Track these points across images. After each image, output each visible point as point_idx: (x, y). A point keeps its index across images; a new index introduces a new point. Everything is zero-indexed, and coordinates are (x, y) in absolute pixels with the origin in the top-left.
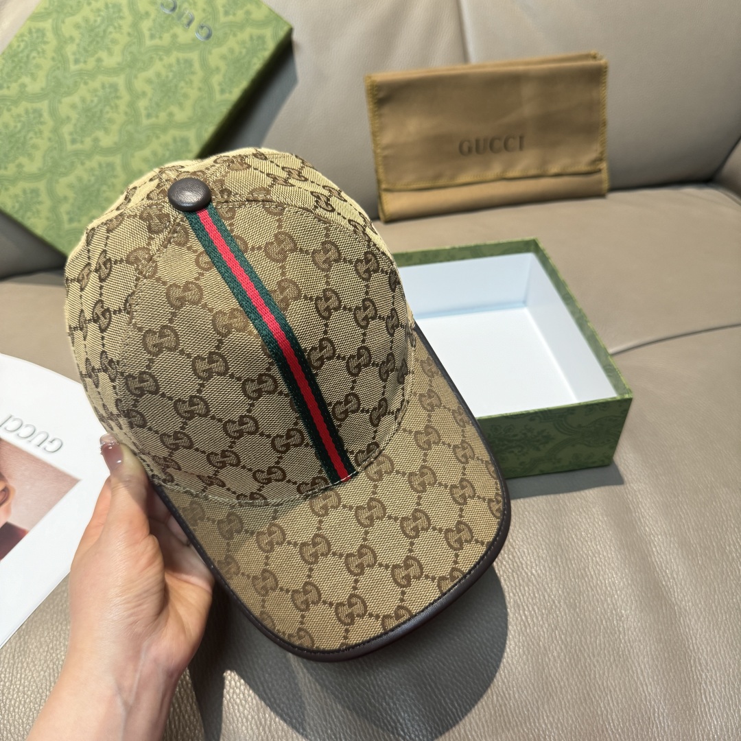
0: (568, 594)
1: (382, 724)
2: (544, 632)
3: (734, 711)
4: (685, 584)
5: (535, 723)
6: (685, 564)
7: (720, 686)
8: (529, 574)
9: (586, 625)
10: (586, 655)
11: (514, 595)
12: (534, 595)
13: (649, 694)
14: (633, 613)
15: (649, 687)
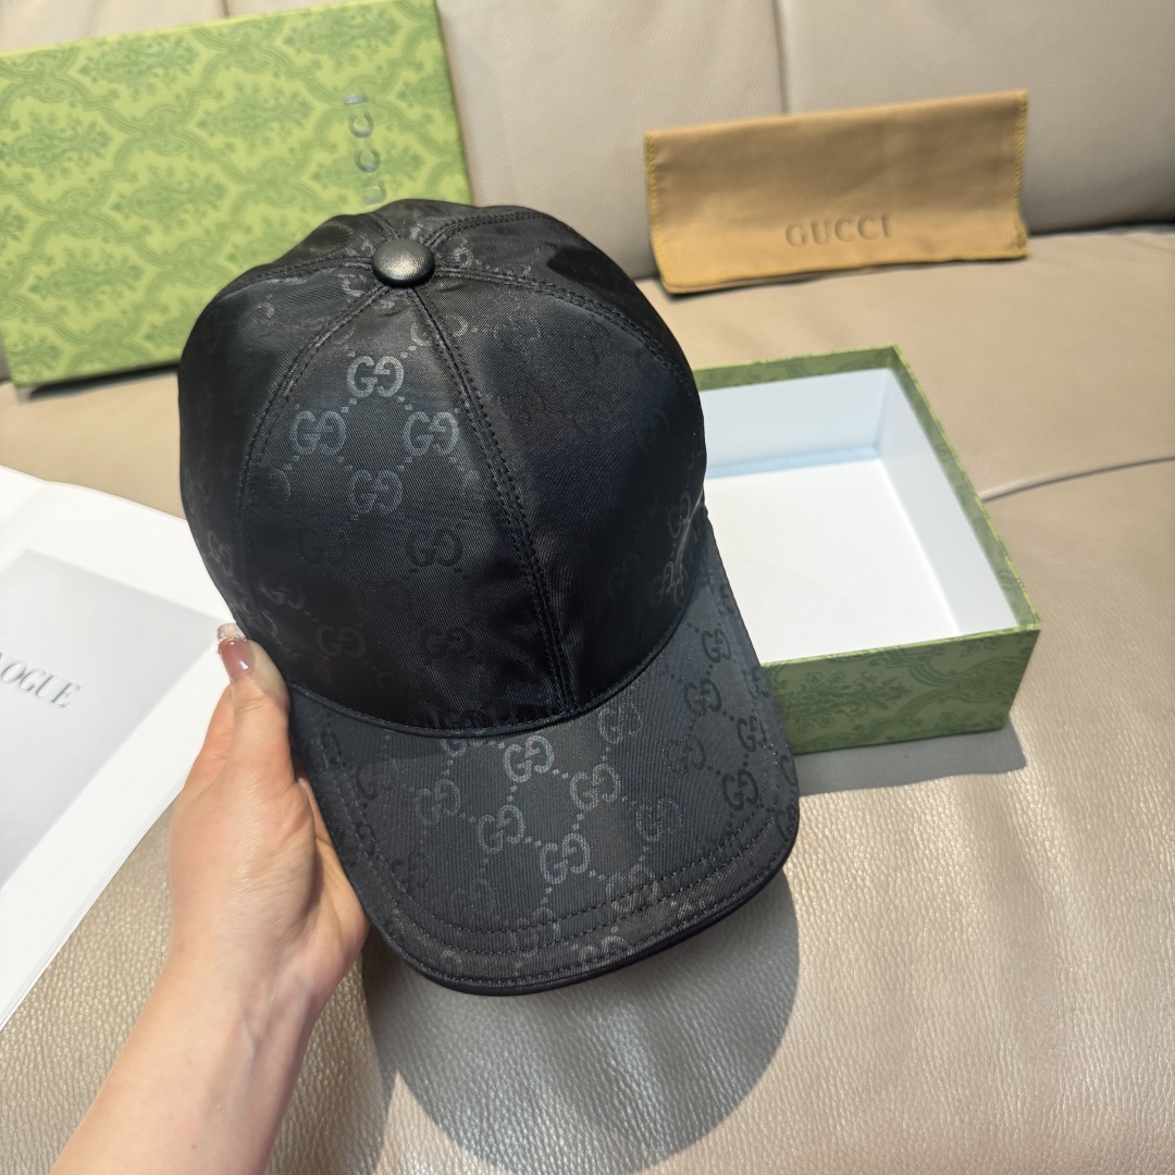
0: (878, 868)
1: (584, 1048)
2: (836, 923)
3: (1123, 1054)
4: (1063, 860)
5: (813, 1057)
6: (1064, 829)
7: (1104, 1015)
8: (820, 836)
9: (902, 914)
10: (898, 959)
11: (795, 866)
12: (825, 866)
13: (993, 1022)
14: (977, 900)
15: (993, 1012)
